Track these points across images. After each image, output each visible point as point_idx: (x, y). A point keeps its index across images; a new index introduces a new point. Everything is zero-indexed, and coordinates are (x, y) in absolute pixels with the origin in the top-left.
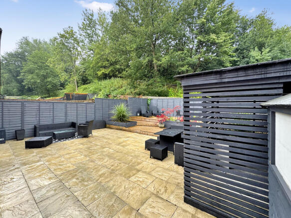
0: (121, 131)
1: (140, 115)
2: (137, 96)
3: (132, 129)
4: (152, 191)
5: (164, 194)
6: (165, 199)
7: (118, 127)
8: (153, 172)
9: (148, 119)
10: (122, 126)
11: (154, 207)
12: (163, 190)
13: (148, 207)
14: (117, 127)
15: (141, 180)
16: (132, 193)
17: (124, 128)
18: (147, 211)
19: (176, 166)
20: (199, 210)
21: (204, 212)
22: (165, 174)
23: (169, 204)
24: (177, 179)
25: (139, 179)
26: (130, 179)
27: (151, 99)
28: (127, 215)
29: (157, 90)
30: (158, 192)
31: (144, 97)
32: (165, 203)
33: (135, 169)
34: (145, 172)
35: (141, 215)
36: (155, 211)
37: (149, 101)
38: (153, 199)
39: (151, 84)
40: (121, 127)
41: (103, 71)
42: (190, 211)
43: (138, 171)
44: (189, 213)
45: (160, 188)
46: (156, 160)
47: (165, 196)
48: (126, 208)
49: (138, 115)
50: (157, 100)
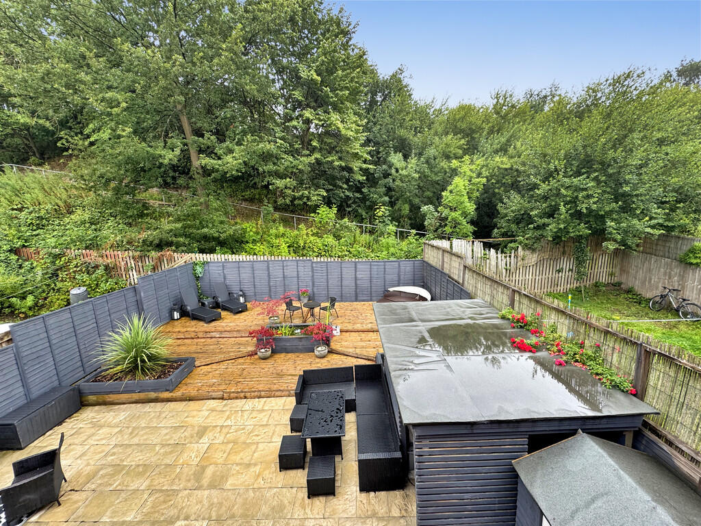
0: (158, 406)
1: (182, 317)
2: (154, 254)
3: (191, 389)
10: (155, 390)
17: (166, 395)
19: (364, 497)
27: (204, 263)
37: (199, 269)
40: (153, 395)
46: (322, 500)
49: (176, 318)
50: (223, 266)
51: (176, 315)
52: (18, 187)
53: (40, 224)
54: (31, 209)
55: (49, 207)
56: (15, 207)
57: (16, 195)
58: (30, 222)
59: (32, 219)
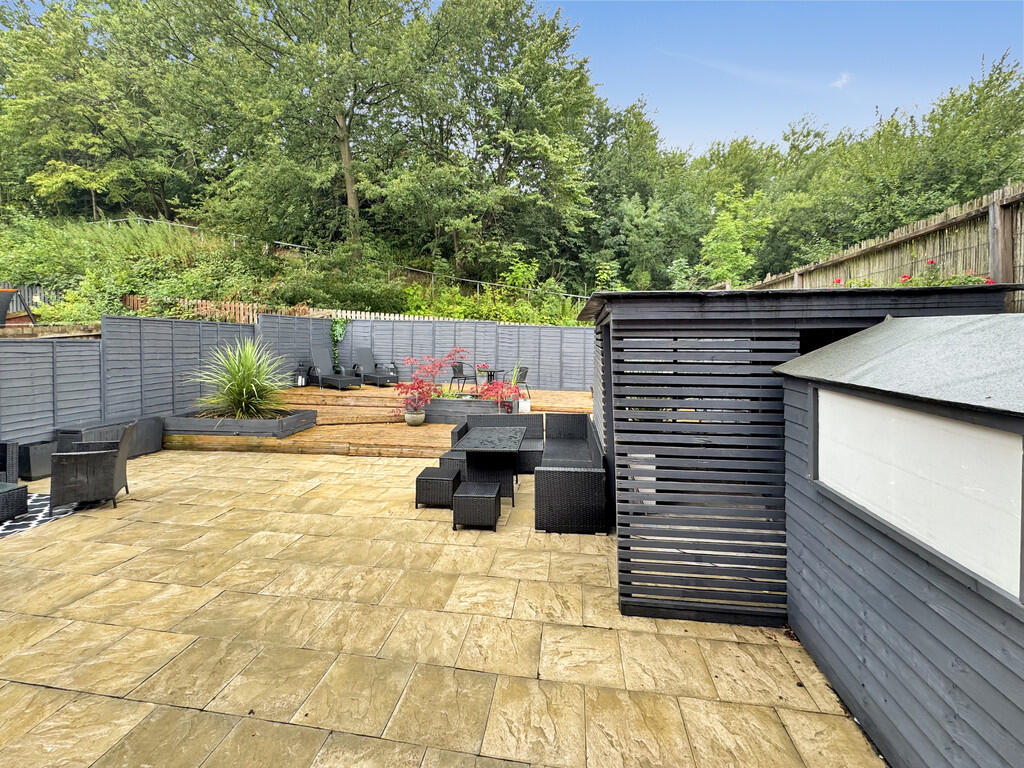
0: (259, 455)
1: (308, 384)
2: (284, 308)
3: (306, 439)
4: (533, 618)
5: (568, 615)
6: (578, 624)
7: (241, 440)
8: (494, 568)
9: (349, 397)
10: (259, 433)
11: (568, 654)
12: (558, 606)
13: (556, 659)
14: (233, 440)
15: (482, 600)
16: (485, 641)
17: (272, 441)
18: (560, 668)
19: (542, 536)
20: (660, 620)
21: (671, 621)
22: (532, 565)
23: (595, 631)
24: (571, 569)
25: (475, 599)
26: (447, 608)
27: (347, 322)
28: (520, 698)
29: (365, 287)
30: (549, 615)
31: (315, 313)
32: (586, 634)
33: (437, 575)
34: (475, 575)
35: (551, 683)
36: (577, 658)
37: (339, 330)
38: (551, 635)
39: (341, 265)
40: (255, 440)
41: (72, 177)
42: (645, 629)
43: (453, 577)
44: (648, 633)
45: (547, 602)
46: (475, 533)
47: (573, 618)
48: (502, 685)
49: (299, 384)
50: (372, 327)
51: (301, 381)
52: (139, 237)
53: (156, 274)
54: (148, 259)
55: (168, 258)
56: (131, 257)
57: (136, 244)
58: (143, 272)
59: (147, 270)
